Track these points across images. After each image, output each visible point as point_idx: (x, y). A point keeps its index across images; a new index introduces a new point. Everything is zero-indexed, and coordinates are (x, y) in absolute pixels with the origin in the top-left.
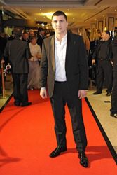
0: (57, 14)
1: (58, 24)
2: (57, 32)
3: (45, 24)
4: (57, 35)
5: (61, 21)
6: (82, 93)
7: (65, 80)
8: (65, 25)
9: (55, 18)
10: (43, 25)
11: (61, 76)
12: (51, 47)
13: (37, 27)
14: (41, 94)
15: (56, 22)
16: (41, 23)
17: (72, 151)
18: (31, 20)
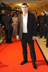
0: (24, 4)
1: (24, 8)
2: (23, 12)
3: (19, 8)
4: (23, 13)
5: (25, 7)
7: (27, 32)
8: (27, 9)
9: (23, 6)
10: (18, 9)
12: (21, 18)
13: (15, 10)
14: (17, 38)
15: (23, 8)
16: (17, 8)
17: (30, 62)
18: (13, 7)
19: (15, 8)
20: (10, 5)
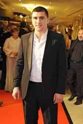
1: (38, 21)
3: (24, 15)
5: (41, 18)
6: (57, 97)
7: (41, 81)
8: (46, 22)
10: (21, 17)
11: (37, 76)
13: (14, 18)
15: (36, 18)
16: (19, 14)
18: (9, 10)
19: (15, 13)
20: (3, 4)
